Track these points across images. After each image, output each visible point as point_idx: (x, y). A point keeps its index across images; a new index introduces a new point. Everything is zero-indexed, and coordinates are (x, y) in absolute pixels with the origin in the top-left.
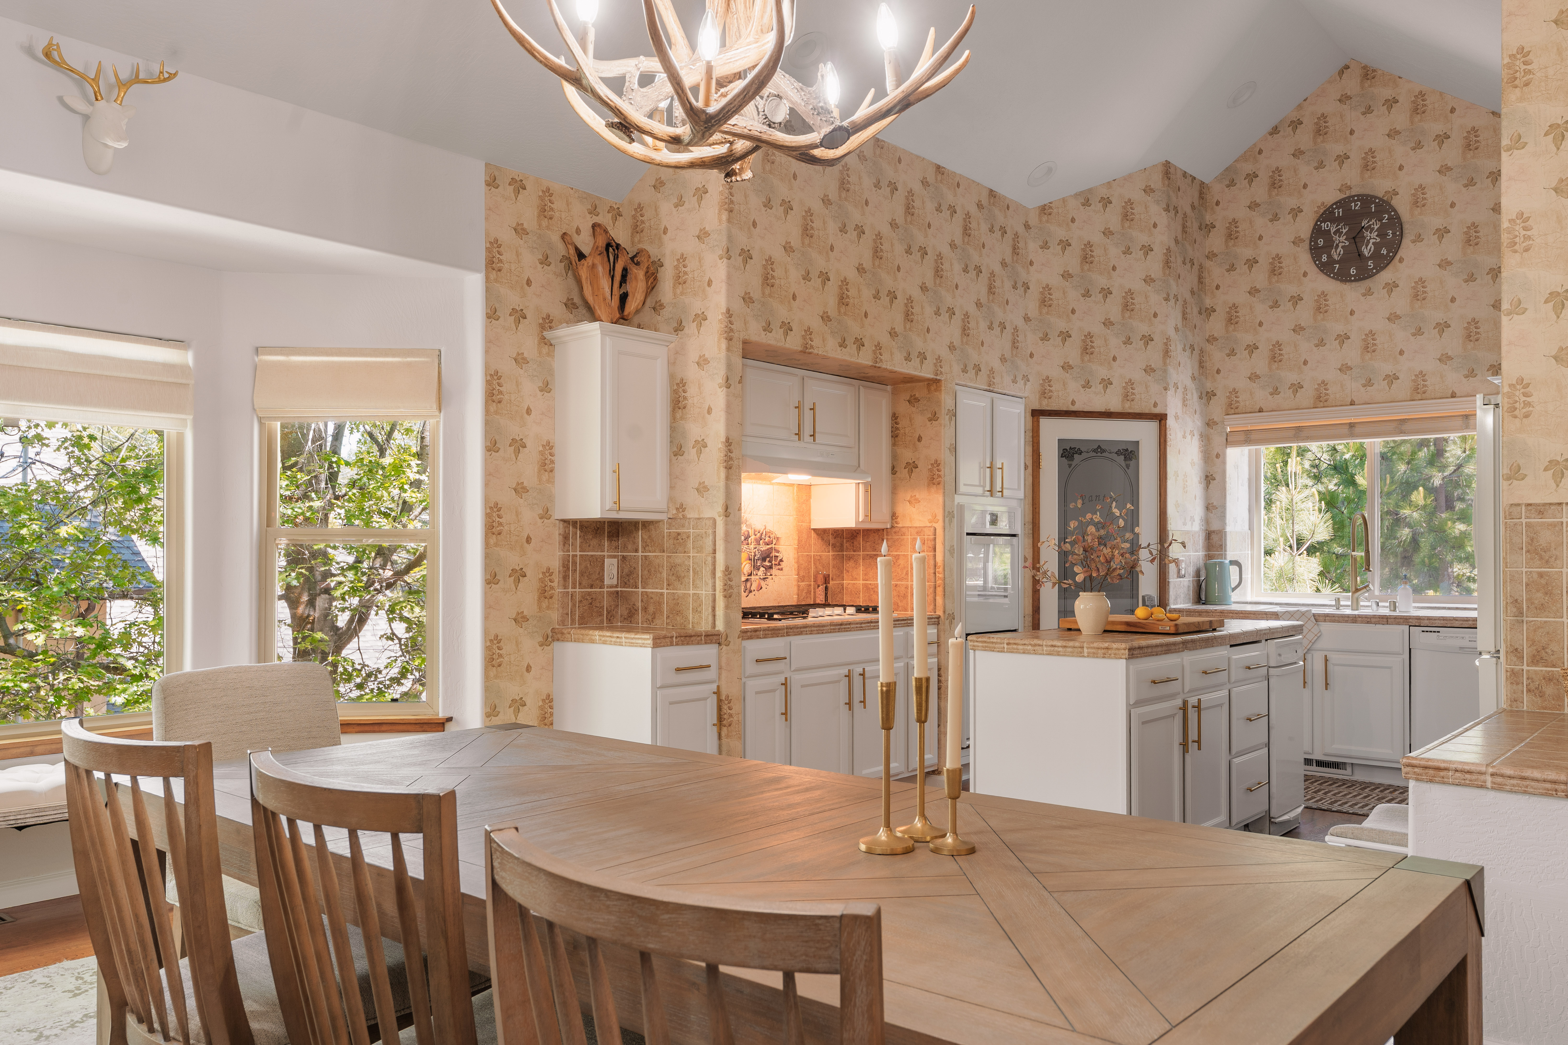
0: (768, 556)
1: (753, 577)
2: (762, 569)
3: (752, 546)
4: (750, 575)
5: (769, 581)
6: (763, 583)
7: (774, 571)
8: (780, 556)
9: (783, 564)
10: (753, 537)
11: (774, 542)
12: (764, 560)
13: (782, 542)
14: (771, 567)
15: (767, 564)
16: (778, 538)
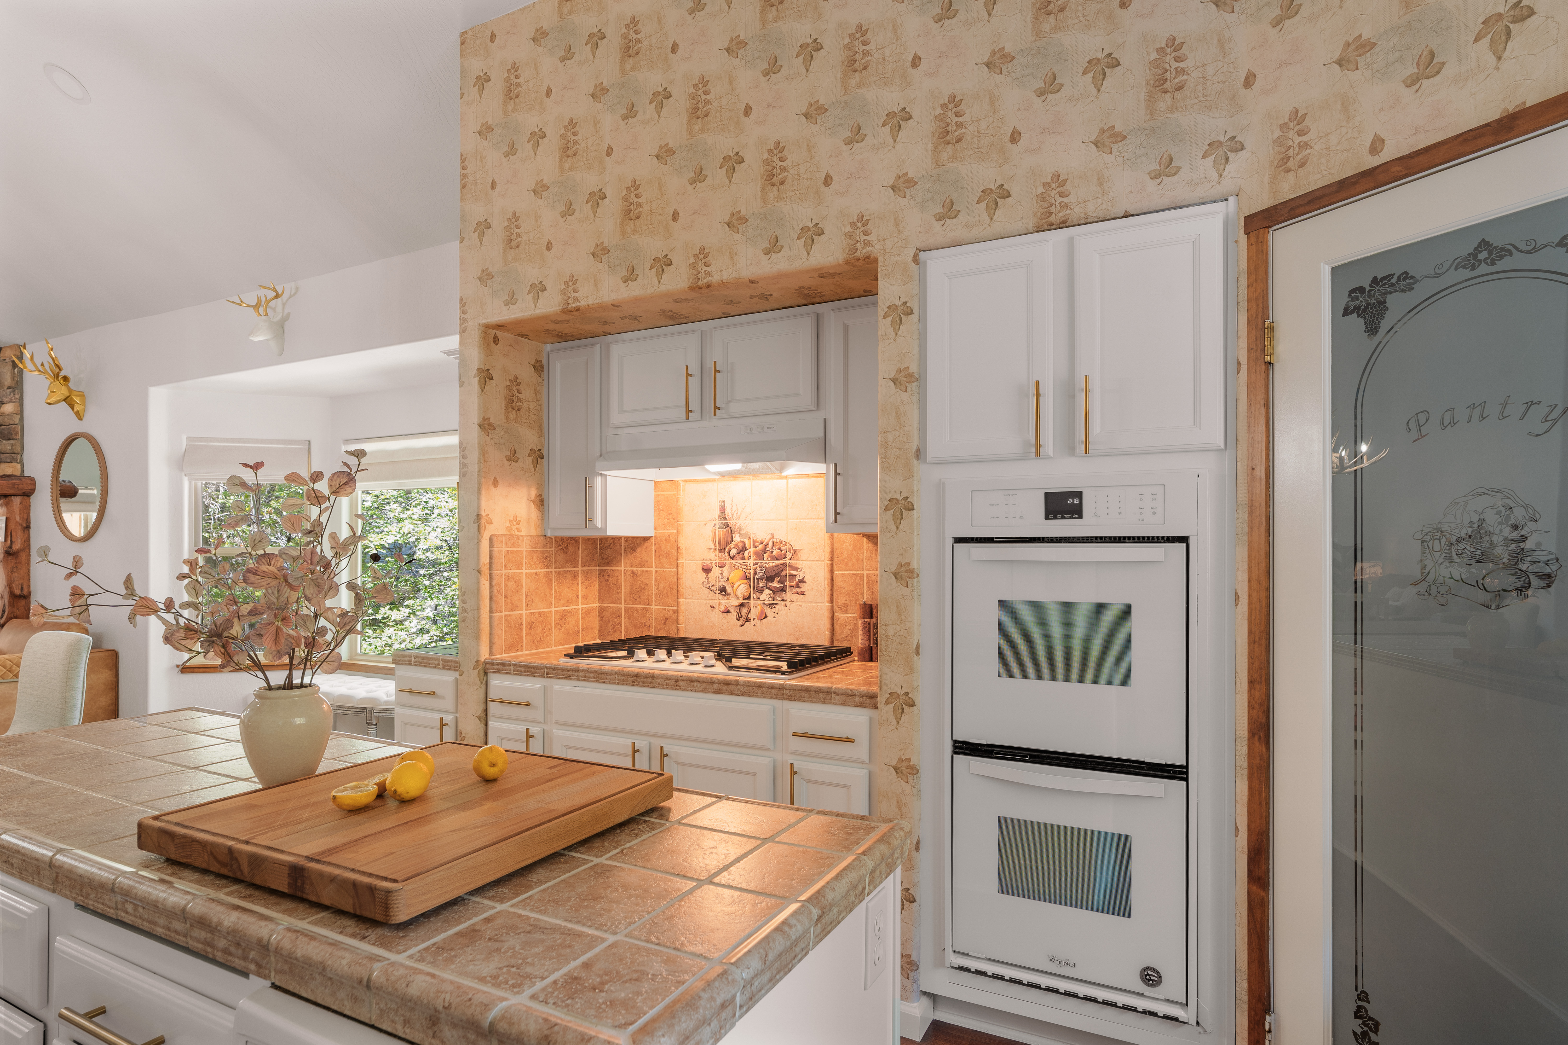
0: (778, 574)
1: (752, 602)
2: (767, 591)
3: (751, 562)
4: (749, 598)
5: (780, 608)
6: (768, 610)
7: (789, 595)
8: (800, 575)
9: (804, 587)
10: (752, 550)
11: (789, 555)
12: (770, 579)
13: (803, 555)
14: (783, 590)
15: (776, 584)
16: (795, 551)
